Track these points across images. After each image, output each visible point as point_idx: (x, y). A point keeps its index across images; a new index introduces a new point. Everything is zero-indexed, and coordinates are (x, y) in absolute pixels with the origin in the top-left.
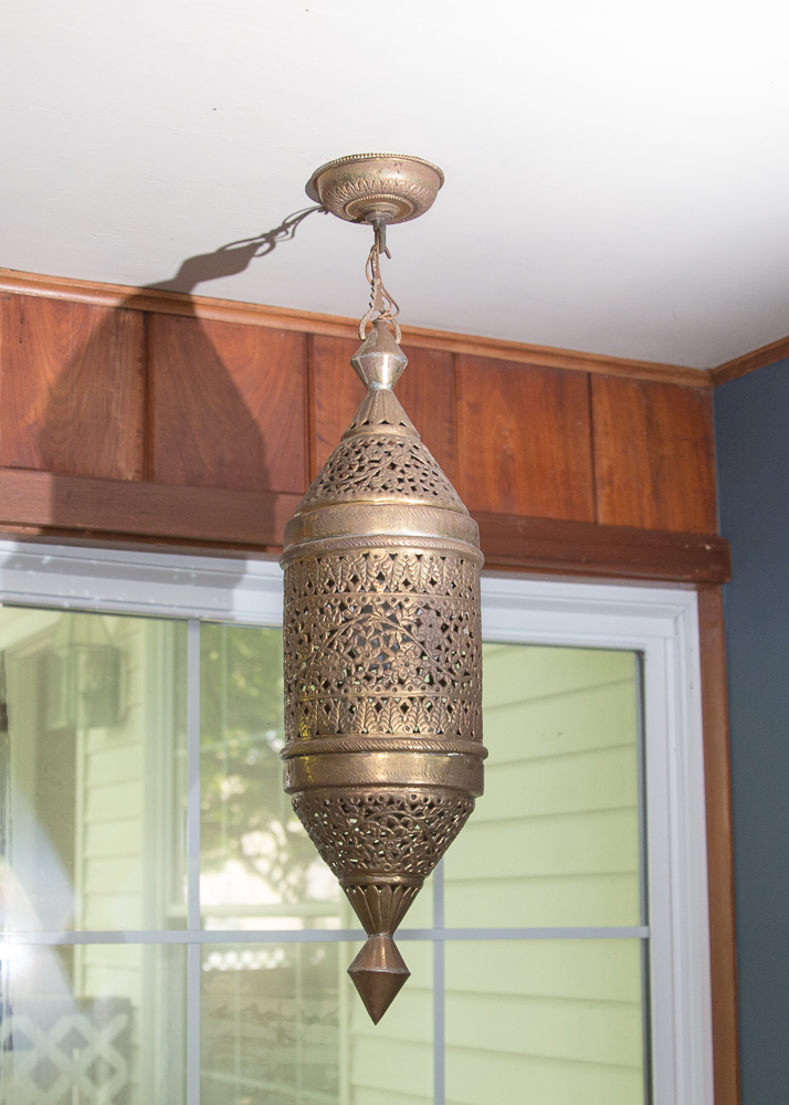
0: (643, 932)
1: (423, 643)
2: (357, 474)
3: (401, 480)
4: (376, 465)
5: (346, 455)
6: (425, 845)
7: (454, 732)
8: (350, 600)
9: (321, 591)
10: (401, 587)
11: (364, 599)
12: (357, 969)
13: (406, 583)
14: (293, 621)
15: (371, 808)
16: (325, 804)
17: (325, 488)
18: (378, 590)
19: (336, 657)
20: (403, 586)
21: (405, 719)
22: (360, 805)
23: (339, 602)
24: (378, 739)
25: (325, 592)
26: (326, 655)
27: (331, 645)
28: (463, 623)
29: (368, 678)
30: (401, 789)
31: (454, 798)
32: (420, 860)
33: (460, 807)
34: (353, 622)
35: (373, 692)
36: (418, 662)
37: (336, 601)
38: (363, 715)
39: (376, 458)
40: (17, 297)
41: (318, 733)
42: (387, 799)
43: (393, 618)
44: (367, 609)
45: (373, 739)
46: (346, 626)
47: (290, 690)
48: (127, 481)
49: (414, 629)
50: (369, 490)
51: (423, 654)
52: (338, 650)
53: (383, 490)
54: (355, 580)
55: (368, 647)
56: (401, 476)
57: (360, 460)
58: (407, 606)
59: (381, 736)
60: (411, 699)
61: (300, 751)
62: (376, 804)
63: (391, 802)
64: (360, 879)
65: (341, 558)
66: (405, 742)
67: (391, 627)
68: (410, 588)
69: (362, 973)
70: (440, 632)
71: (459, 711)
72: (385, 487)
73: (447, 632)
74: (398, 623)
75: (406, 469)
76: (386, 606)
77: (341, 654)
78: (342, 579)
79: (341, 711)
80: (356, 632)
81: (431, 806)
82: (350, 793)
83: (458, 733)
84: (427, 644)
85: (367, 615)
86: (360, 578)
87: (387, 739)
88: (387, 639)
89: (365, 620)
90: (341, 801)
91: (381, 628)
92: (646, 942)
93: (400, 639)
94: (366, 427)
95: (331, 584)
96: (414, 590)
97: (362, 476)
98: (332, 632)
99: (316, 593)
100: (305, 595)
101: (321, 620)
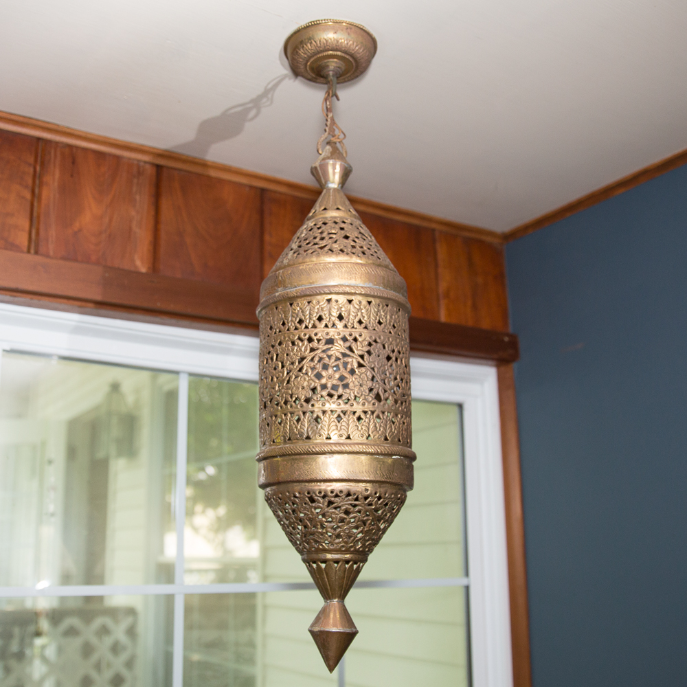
0: (464, 581)
1: (373, 369)
2: (321, 242)
3: (353, 247)
4: (334, 236)
5: (310, 230)
6: (373, 529)
7: (397, 440)
8: (316, 334)
9: (292, 328)
10: (356, 325)
11: (327, 334)
12: (316, 629)
13: (360, 322)
14: (269, 353)
15: (333, 499)
16: (295, 497)
17: (294, 253)
18: (338, 327)
19: (305, 379)
20: (358, 324)
21: (360, 428)
22: (324, 497)
23: (307, 336)
24: (339, 444)
25: (296, 329)
26: (297, 377)
27: (300, 370)
28: (401, 355)
29: (331, 395)
30: (357, 484)
31: (396, 492)
32: (368, 540)
33: (399, 499)
34: (319, 351)
35: (334, 407)
36: (370, 384)
37: (305, 335)
38: (327, 424)
39: (333, 231)
40: (70, 146)
41: (289, 439)
42: (345, 492)
43: (350, 349)
44: (330, 342)
45: (335, 444)
46: (313, 354)
47: (265, 407)
48: (142, 274)
49: (366, 357)
50: (330, 252)
51: (373, 377)
52: (307, 374)
53: (341, 252)
54: (320, 319)
55: (330, 371)
56: (353, 244)
57: (321, 233)
58: (360, 339)
59: (342, 442)
60: (365, 412)
61: (274, 454)
62: (337, 496)
63: (349, 494)
64: (322, 556)
65: (309, 302)
66: (361, 446)
67: (349, 356)
68: (363, 325)
69: (322, 632)
70: (385, 361)
71: (400, 424)
72: (342, 251)
73: (390, 362)
74: (353, 352)
75: (356, 240)
76: (344, 339)
77: (308, 376)
78: (310, 319)
79: (309, 421)
80: (321, 359)
81: (379, 498)
82: (316, 488)
83: (399, 441)
84: (376, 370)
85: (330, 346)
86: (324, 317)
87: (346, 444)
88: (345, 364)
89: (329, 349)
90: (308, 493)
91: (340, 357)
92: (467, 588)
93: (355, 365)
94: (324, 211)
95: (301, 322)
96: (366, 328)
97: (323, 243)
98: (302, 359)
99: (288, 330)
100: (280, 331)
101: (293, 350)
